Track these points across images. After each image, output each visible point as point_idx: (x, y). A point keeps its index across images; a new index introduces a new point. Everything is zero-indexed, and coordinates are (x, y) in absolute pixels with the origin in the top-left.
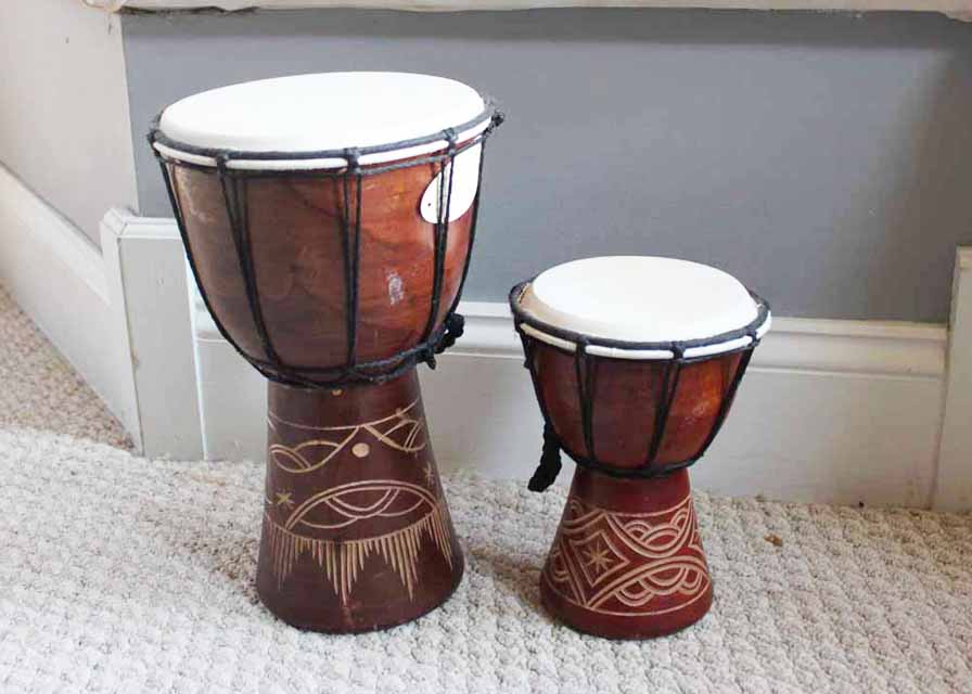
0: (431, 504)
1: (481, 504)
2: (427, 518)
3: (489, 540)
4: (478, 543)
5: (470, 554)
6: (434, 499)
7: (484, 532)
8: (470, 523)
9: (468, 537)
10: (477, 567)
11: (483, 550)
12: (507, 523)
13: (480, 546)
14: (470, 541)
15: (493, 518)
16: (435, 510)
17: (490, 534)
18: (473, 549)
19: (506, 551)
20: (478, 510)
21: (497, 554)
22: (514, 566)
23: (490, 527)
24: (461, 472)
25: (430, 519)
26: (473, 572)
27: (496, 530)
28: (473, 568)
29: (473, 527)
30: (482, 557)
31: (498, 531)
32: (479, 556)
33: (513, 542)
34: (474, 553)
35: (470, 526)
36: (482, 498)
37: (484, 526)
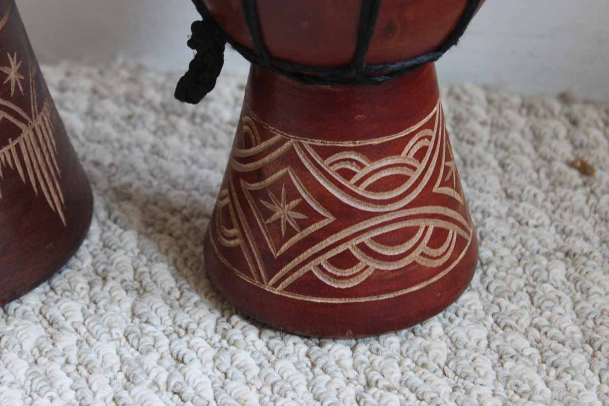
0: (21, 125)
1: (139, 110)
2: (12, 145)
3: (142, 166)
4: (127, 173)
5: (110, 192)
6: (28, 119)
7: (137, 157)
8: (118, 140)
9: (111, 165)
10: (116, 213)
11: (130, 185)
12: (173, 140)
13: (125, 179)
14: (113, 170)
15: (155, 133)
16: (27, 133)
17: (146, 160)
18: (116, 184)
19: (166, 186)
20: (133, 121)
21: (150, 192)
22: (174, 211)
23: (147, 148)
24: (120, 60)
25: (18, 147)
26: (109, 223)
27: (156, 152)
28: (109, 217)
29: (121, 148)
30: (129, 198)
31: (158, 154)
32: (122, 195)
33: (179, 171)
34: (115, 189)
35: (116, 145)
36: (142, 102)
37: (138, 145)
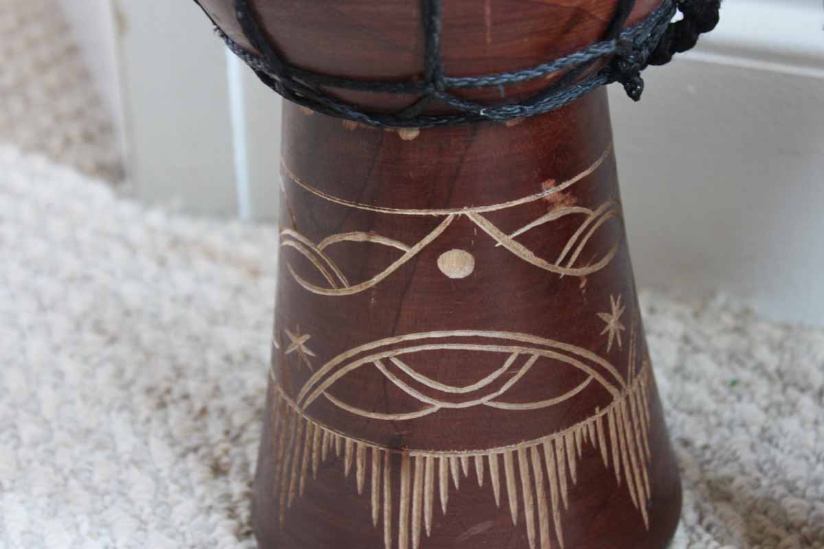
0: (612, 390)
1: (745, 375)
2: (598, 415)
3: (746, 456)
4: (726, 462)
5: (702, 486)
6: (623, 384)
7: (740, 441)
8: (715, 413)
9: (706, 447)
10: (710, 518)
11: (731, 480)
12: (791, 424)
13: (725, 471)
14: (708, 455)
15: (766, 410)
16: (618, 401)
17: (753, 447)
18: (710, 475)
19: (780, 490)
20: (737, 388)
21: (759, 494)
22: (790, 528)
23: (755, 430)
24: (721, 299)
25: (605, 418)
26: (700, 530)
27: (766, 436)
28: (700, 521)
29: (719, 424)
30: (728, 498)
31: (770, 440)
32: (719, 492)
33: (796, 470)
34: (709, 482)
35: (713, 420)
36: (751, 364)
37: (744, 425)
